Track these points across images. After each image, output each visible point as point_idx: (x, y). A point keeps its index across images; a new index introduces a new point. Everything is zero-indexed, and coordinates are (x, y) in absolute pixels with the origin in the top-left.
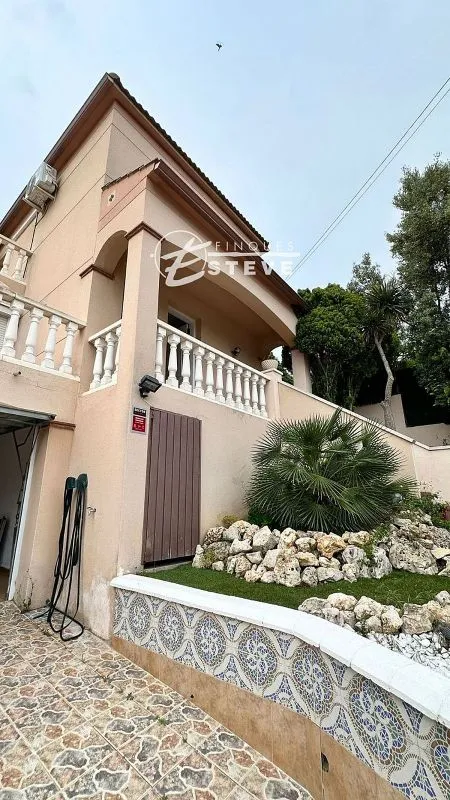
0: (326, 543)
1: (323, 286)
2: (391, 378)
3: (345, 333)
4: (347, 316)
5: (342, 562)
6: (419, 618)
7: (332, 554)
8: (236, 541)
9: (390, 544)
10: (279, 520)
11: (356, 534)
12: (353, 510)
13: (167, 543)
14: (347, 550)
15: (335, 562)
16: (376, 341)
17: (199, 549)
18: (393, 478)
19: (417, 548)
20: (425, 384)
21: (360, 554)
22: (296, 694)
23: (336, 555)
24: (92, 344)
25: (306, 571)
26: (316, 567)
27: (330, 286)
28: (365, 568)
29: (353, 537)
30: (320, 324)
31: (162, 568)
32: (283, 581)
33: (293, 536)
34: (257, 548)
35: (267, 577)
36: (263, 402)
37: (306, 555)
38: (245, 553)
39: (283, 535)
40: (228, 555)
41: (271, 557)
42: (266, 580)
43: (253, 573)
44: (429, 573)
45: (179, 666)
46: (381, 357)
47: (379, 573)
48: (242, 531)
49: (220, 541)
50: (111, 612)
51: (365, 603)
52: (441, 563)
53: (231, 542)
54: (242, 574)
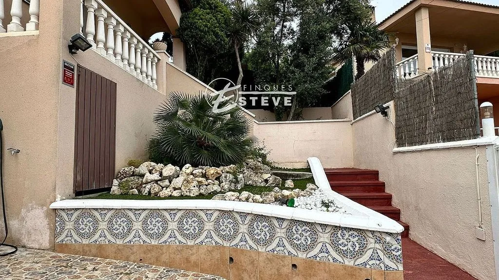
0: (212, 172)
2: (241, 75)
3: (216, 35)
4: (218, 22)
5: (220, 182)
6: (270, 196)
7: (215, 178)
8: (148, 174)
9: (244, 172)
10: (180, 160)
11: (229, 167)
12: (228, 153)
13: (92, 177)
14: (223, 175)
15: (217, 182)
16: (235, 47)
17: (115, 182)
19: (257, 174)
21: (231, 177)
22: (215, 237)
23: (217, 179)
25: (201, 187)
26: (207, 185)
28: (233, 184)
29: (227, 168)
30: (199, 23)
31: (88, 196)
32: (188, 194)
33: (191, 168)
34: (166, 178)
35: (176, 193)
36: (155, 77)
37: (200, 179)
38: (156, 181)
39: (184, 169)
40: (142, 183)
41: (178, 182)
42: (176, 195)
43: (166, 192)
44: (262, 185)
45: (128, 247)
46: (236, 58)
47: (239, 187)
48: (151, 168)
49: (132, 176)
50: (50, 229)
51: (245, 194)
52: (266, 181)
53: (142, 176)
54: (156, 194)
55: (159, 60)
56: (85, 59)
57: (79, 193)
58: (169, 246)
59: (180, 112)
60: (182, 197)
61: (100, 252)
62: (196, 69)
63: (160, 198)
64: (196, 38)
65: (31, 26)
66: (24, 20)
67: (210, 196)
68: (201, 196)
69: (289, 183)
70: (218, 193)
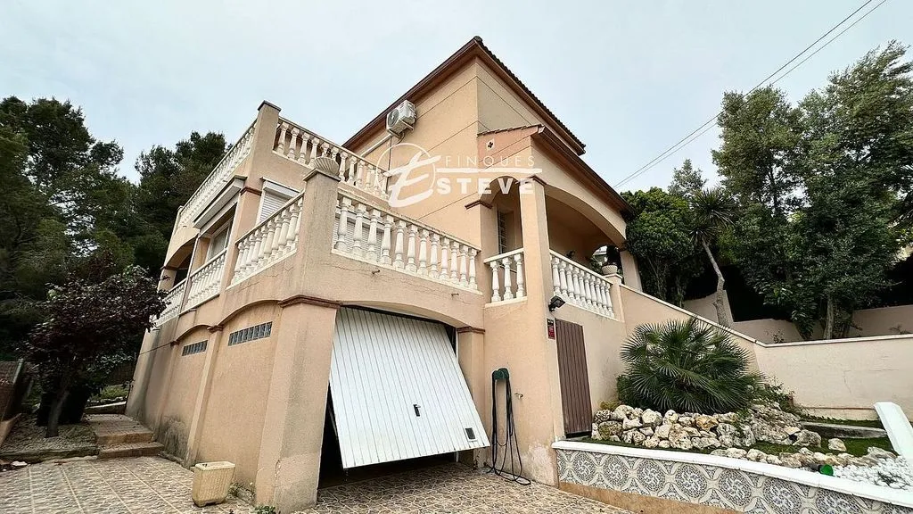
0: (704, 421)
1: (646, 190)
2: (721, 279)
3: (674, 238)
4: (674, 221)
5: (718, 435)
6: (792, 459)
7: (709, 429)
8: (626, 420)
9: (751, 423)
10: (660, 405)
11: (725, 414)
12: (721, 397)
14: (720, 426)
15: (713, 434)
16: (704, 244)
17: (595, 426)
18: (747, 372)
19: (773, 426)
20: (754, 283)
21: (733, 429)
22: (723, 499)
23: (712, 430)
24: (487, 265)
25: (693, 439)
26: (700, 438)
27: (653, 190)
28: (737, 439)
29: (724, 417)
30: (650, 230)
31: (576, 439)
32: (679, 446)
33: (675, 416)
34: (647, 425)
35: (663, 444)
36: (610, 304)
37: (691, 429)
38: (638, 429)
39: (666, 415)
40: (622, 430)
41: (664, 430)
42: (664, 446)
43: (652, 441)
44: (786, 442)
45: (626, 494)
46: (709, 259)
47: (747, 443)
48: (628, 413)
49: (609, 420)
50: (554, 467)
51: (754, 453)
52: (793, 438)
53: (621, 421)
54: (640, 443)
55: (611, 285)
56: (561, 313)
57: (570, 436)
58: (670, 501)
59: (650, 347)
60: (671, 449)
61: (600, 496)
62: (654, 282)
63: (645, 447)
64: (648, 248)
65: (520, 293)
66: (514, 290)
67: (708, 450)
68: (694, 450)
69: (835, 443)
70: (716, 448)
